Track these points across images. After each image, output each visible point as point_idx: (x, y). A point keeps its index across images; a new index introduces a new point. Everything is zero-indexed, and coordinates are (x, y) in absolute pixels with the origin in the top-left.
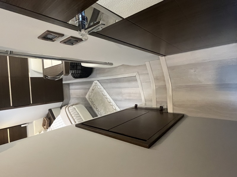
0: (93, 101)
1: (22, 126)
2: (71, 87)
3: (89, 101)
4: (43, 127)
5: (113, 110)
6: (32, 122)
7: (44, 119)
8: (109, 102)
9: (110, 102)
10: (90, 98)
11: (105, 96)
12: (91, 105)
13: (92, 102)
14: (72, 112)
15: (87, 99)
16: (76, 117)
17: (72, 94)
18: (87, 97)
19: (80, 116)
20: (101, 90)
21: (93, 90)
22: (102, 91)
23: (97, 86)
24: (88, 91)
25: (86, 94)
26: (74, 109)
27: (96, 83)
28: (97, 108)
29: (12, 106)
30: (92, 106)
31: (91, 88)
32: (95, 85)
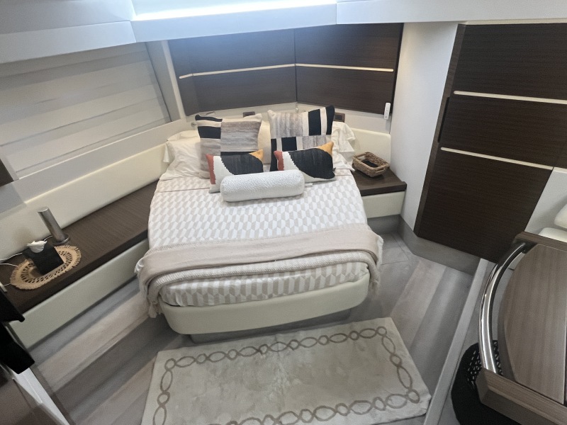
0: (361, 340)
1: (388, 105)
2: (455, 277)
3: (367, 323)
4: (363, 151)
5: (283, 411)
6: (389, 130)
7: (385, 163)
8: (319, 414)
9: (314, 415)
10: (377, 332)
11: (349, 409)
12: (354, 323)
13: (359, 335)
14: (344, 272)
15: (379, 322)
16: (319, 279)
17: (430, 267)
18: (388, 323)
19: (316, 288)
20: (379, 404)
21: (399, 366)
22: (373, 405)
23: (406, 396)
24: (405, 343)
25: (400, 326)
26: (352, 277)
27: (417, 401)
28: (329, 340)
29: (452, 92)
30: (347, 326)
31: (409, 362)
32: (410, 389)
